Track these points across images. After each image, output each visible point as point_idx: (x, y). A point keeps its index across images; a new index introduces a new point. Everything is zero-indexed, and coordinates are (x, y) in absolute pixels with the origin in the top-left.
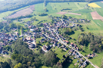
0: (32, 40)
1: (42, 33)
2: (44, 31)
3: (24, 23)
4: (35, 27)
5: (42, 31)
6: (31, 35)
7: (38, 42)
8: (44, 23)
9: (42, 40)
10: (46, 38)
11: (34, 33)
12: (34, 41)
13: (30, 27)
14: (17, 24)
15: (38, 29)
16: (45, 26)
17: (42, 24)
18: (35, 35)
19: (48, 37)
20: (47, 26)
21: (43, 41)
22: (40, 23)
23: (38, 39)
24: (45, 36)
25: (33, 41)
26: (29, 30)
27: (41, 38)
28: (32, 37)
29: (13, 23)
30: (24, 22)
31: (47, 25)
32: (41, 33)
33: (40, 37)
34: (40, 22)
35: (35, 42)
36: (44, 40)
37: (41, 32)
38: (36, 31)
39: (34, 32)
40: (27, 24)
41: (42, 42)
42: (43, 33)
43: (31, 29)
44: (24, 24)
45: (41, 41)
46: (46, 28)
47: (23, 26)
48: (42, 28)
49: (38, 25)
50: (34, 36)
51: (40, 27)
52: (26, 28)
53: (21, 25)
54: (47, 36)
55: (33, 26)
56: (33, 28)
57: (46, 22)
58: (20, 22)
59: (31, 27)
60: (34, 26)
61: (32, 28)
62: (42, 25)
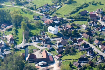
0: (51, 59)
1: (82, 40)
2: (90, 33)
3: (32, 9)
4: (63, 22)
6: (51, 44)
7: (68, 65)
8: (90, 10)
9: (81, 60)
10: (94, 55)
11: (60, 40)
12: (57, 62)
13: (49, 20)
14: (11, 12)
15: (72, 28)
16: (95, 18)
17: (85, 14)
18: (60, 44)
19: (101, 53)
20: (100, 21)
21: (82, 64)
22: (81, 10)
23: (69, 57)
24: (90, 50)
25: (53, 62)
26: (46, 30)
27: (79, 55)
28: (53, 50)
29: (3, 9)
30: (32, 6)
31: (100, 16)
32: (79, 41)
33: (74, 52)
34: (81, 8)
35: (59, 65)
36: (86, 59)
37: (80, 36)
38: (64, 34)
39: (59, 35)
40: (42, 12)
41: (79, 66)
42: (85, 41)
43: (50, 28)
44: (32, 13)
45: (77, 63)
46: (97, 26)
47: (30, 18)
48: (84, 26)
49: (72, 15)
50: (57, 47)
51: (77, 23)
52: (38, 24)
53: (24, 15)
54: (96, 50)
55: (57, 20)
56: (58, 25)
57: (99, 7)
58: (22, 7)
59: (51, 21)
60: (62, 20)
61: (53, 25)
62: (83, 17)
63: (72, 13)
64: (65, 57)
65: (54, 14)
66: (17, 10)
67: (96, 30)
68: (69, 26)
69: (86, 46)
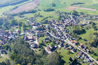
0: (34, 39)
1: (46, 31)
2: (49, 29)
3: (26, 19)
4: (38, 24)
5: (47, 29)
6: (34, 33)
7: (41, 41)
8: (49, 19)
9: (46, 39)
10: (51, 37)
11: (38, 31)
12: (37, 40)
13: (33, 24)
14: (18, 20)
15: (42, 27)
16: (51, 23)
17: (47, 21)
18: (38, 33)
19: (54, 36)
20: (53, 24)
21: (47, 41)
22: (45, 20)
23: (41, 38)
24: (50, 35)
25: (35, 40)
26: (32, 27)
27: (45, 37)
28: (35, 35)
29: (14, 19)
30: (26, 18)
31: (53, 22)
32: (45, 32)
33: (43, 36)
34: (45, 19)
35: (38, 41)
36: (48, 39)
37: (45, 30)
38: (39, 29)
39: (37, 29)
40: (30, 20)
41: (46, 42)
42: (48, 32)
43: (34, 27)
44: (26, 21)
45: (44, 40)
46: (52, 26)
47: (25, 23)
48: (47, 26)
49: (42, 22)
50: (36, 34)
51: (44, 25)
52: (28, 25)
53: (23, 22)
54: (52, 35)
55: (36, 23)
56: (37, 25)
57: (52, 18)
58: (22, 18)
59: (34, 24)
60: (38, 23)
61: (35, 25)
62: (46, 22)
63: (42, 21)
64: (40, 38)
65: (35, 21)
66: (20, 19)
67: (51, 27)
68: (41, 26)
69: (48, 34)
